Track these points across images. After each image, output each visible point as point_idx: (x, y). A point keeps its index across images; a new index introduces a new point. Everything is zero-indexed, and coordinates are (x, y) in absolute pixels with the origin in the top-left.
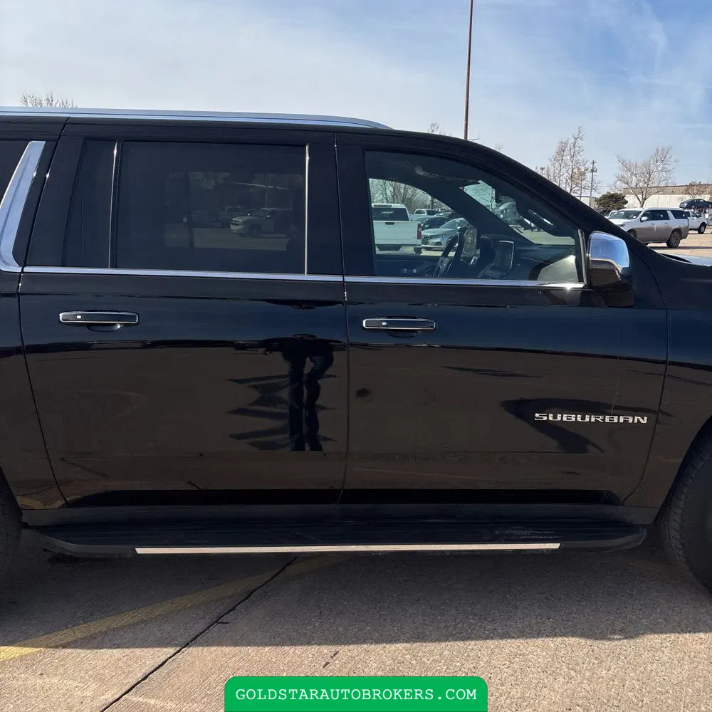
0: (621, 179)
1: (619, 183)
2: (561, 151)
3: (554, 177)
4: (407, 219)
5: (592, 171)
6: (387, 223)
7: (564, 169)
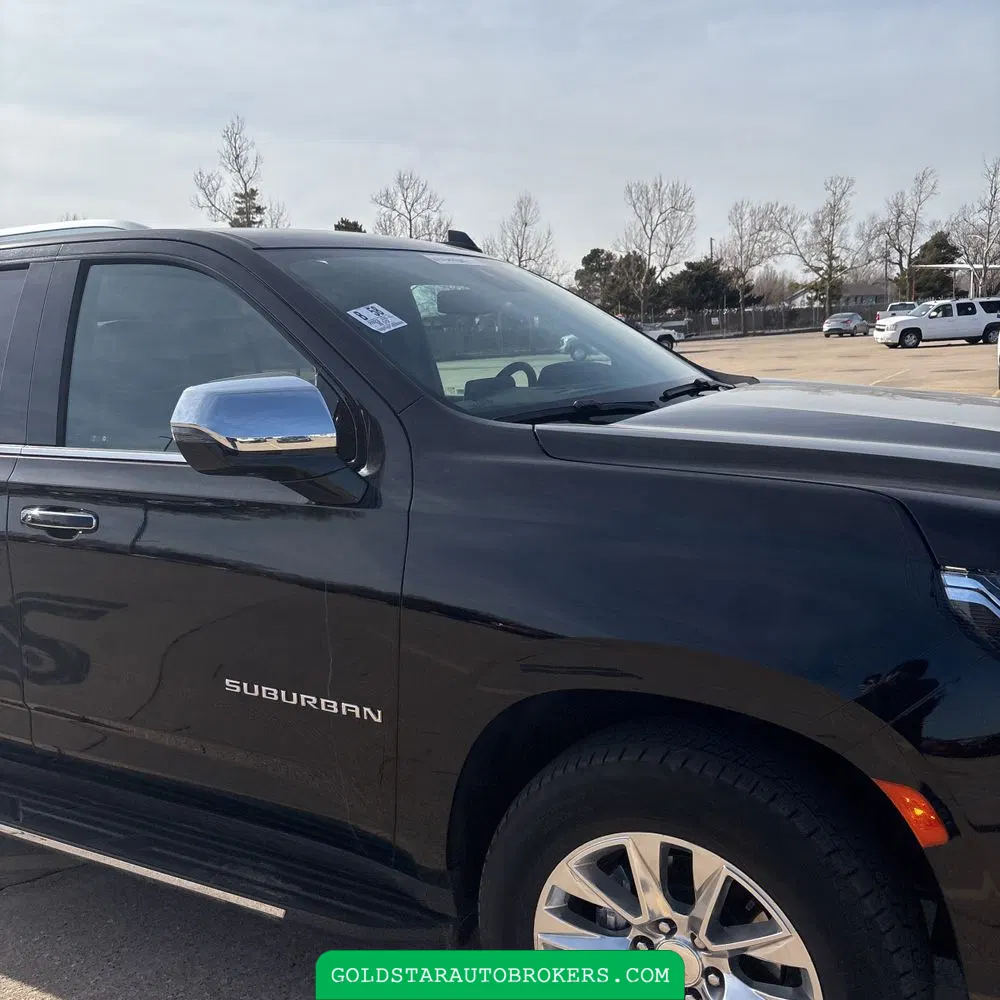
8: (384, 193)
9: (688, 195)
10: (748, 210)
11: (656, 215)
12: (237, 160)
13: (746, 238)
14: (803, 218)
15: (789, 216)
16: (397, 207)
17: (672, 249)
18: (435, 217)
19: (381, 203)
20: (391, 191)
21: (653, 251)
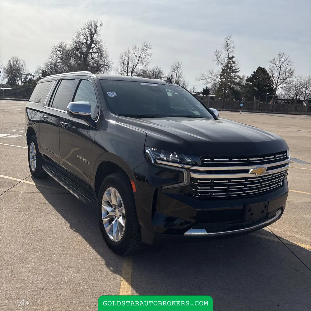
8: (273, 59)
12: (227, 47)
16: (277, 64)
18: (289, 68)
19: (271, 62)
20: (276, 59)
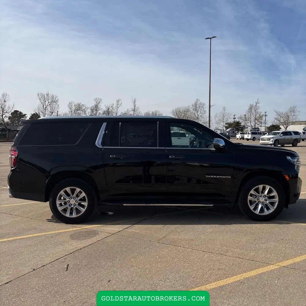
0: (276, 119)
1: (275, 120)
2: (251, 108)
3: (248, 119)
4: (186, 136)
5: (265, 116)
6: (178, 138)
7: (252, 116)
9: (57, 98)
10: (74, 104)
11: (47, 102)
13: (73, 112)
14: (88, 108)
15: (84, 107)
17: (52, 113)
21: (46, 113)
